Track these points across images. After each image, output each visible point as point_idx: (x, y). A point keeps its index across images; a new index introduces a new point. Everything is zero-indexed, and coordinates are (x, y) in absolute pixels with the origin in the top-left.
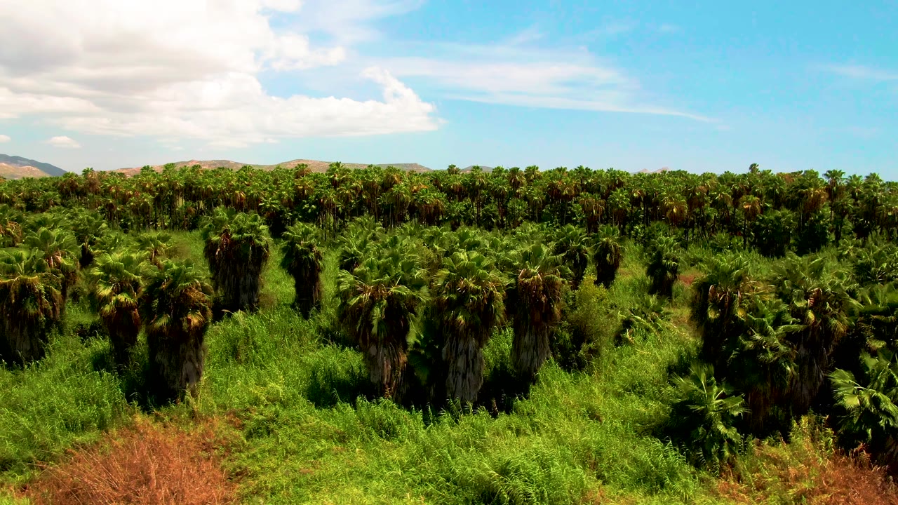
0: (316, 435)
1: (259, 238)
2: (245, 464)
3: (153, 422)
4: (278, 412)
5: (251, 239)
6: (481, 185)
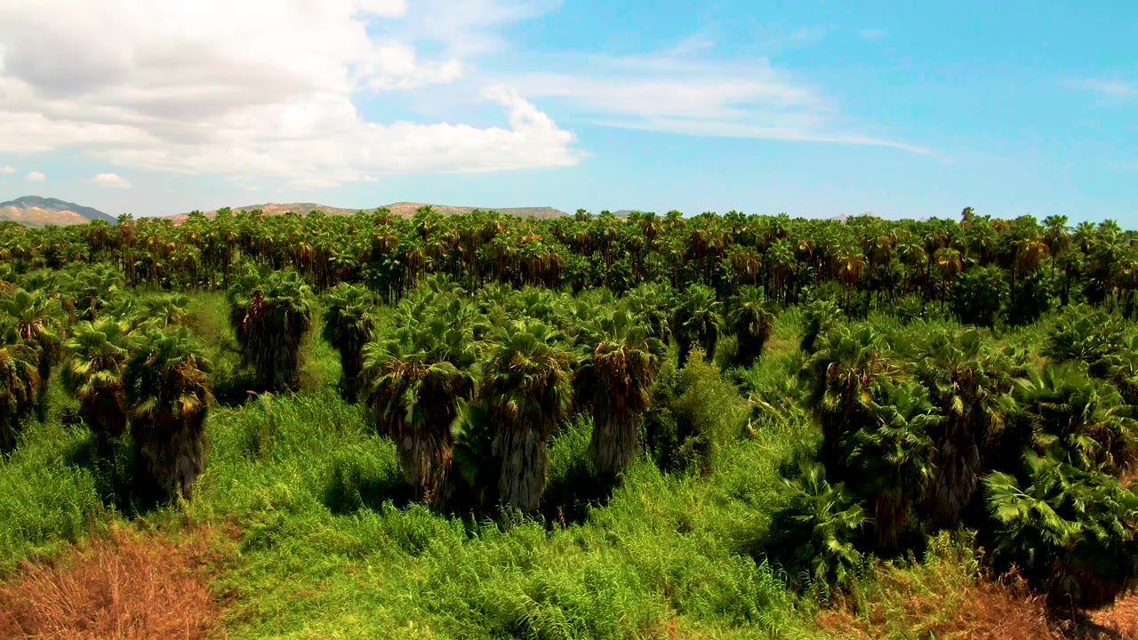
0: (328, 549)
1: (297, 302)
2: (236, 584)
3: (135, 531)
4: (283, 519)
5: (287, 303)
6: (612, 234)
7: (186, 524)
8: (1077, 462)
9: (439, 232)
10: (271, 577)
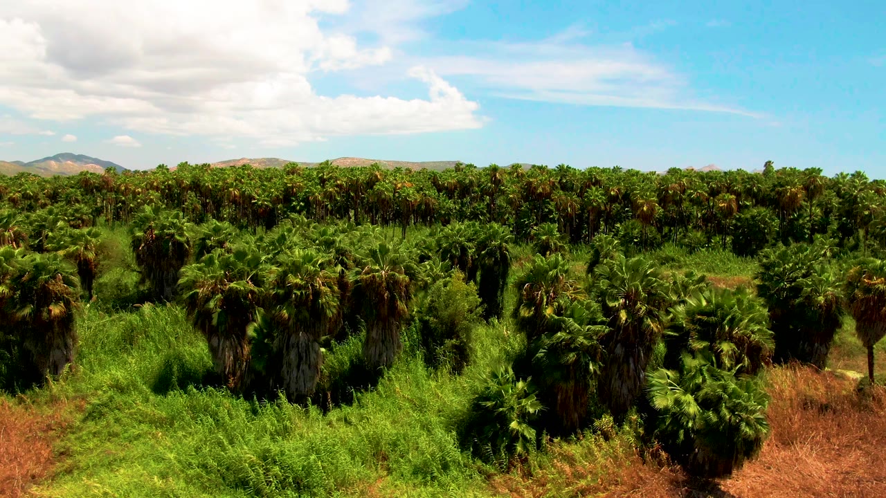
0: (143, 419)
1: (182, 235)
2: (69, 444)
3: (15, 404)
4: (114, 398)
5: (172, 235)
6: (471, 182)
7: (54, 400)
8: (720, 365)
9: (332, 181)
10: (95, 440)
